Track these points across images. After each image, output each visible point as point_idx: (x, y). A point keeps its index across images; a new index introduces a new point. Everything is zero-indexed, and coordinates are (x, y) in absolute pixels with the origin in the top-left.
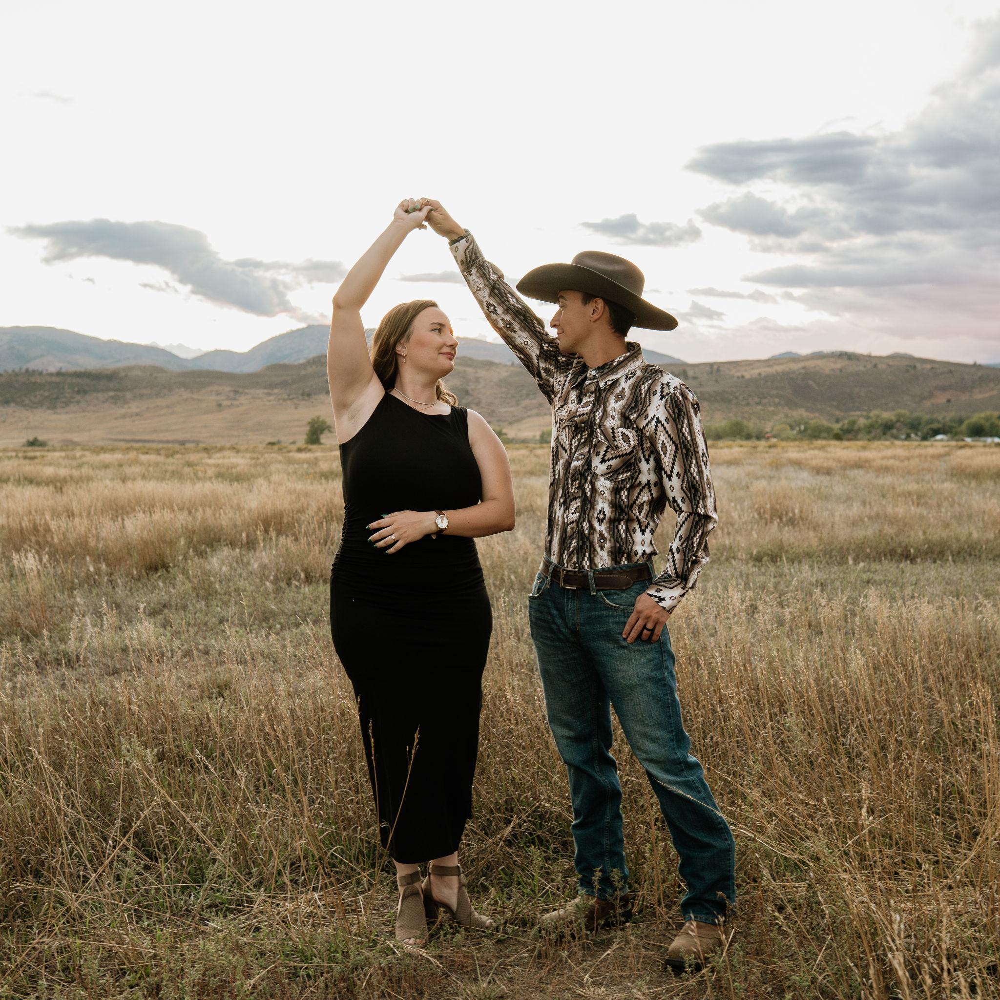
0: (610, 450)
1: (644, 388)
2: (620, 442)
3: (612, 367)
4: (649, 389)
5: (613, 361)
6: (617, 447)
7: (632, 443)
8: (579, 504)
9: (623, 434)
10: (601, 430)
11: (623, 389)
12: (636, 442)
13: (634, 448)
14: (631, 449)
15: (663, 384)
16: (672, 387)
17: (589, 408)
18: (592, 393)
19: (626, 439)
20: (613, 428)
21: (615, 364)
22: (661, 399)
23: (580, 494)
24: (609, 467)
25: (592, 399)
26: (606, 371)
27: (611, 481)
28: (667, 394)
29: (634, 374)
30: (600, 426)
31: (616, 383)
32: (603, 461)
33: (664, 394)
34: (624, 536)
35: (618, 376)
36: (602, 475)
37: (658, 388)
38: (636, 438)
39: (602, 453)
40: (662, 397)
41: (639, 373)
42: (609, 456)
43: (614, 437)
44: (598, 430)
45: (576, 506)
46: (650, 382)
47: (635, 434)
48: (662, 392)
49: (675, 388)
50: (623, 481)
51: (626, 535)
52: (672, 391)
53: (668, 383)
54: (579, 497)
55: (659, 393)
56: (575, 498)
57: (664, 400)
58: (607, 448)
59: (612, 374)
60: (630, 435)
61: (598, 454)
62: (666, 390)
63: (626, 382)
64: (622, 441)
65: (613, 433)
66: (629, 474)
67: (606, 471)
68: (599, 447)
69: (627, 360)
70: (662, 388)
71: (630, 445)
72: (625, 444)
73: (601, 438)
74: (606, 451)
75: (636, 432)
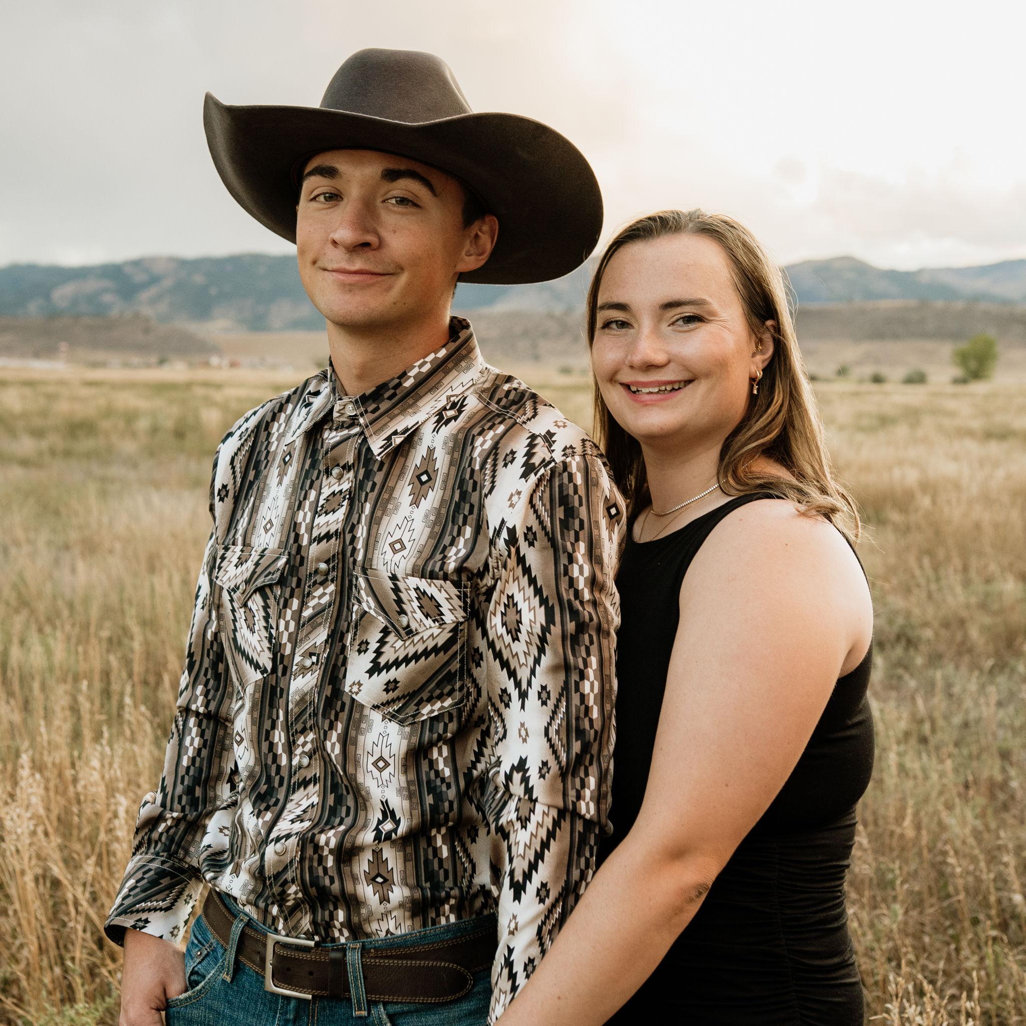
0: (391, 638)
1: (483, 444)
2: (415, 616)
3: (400, 393)
4: (495, 447)
5: (404, 375)
6: (409, 632)
7: (449, 618)
8: (315, 799)
9: (421, 594)
10: (367, 581)
11: (431, 451)
12: (460, 615)
13: (455, 630)
14: (446, 636)
15: (533, 437)
16: (558, 447)
17: (341, 514)
18: (347, 468)
19: (431, 608)
20: (394, 578)
21: (408, 384)
22: (525, 475)
23: (316, 770)
24: (391, 686)
25: (346, 486)
26: (384, 406)
27: (401, 722)
28: (544, 463)
29: (458, 406)
30: (364, 571)
31: (411, 437)
32: (375, 669)
33: (536, 460)
34: (445, 853)
35: (420, 417)
36: (375, 707)
37: (521, 447)
38: (457, 602)
39: (373, 646)
40: (529, 469)
41: (473, 404)
42: (388, 655)
43: (399, 602)
44: (362, 582)
45: (305, 804)
46: (501, 429)
47: (454, 591)
48: (529, 455)
49: (568, 451)
50: (434, 720)
51: (453, 851)
52: (558, 457)
53: (550, 434)
54: (315, 780)
55: (520, 459)
56: (305, 783)
57: (533, 479)
58: (385, 632)
59: (403, 412)
60: (441, 597)
61: (363, 648)
62: (541, 453)
63: (436, 430)
64: (419, 615)
65: (397, 590)
66: (448, 702)
67: (385, 697)
68: (365, 630)
69: (441, 368)
70: (531, 446)
71: (442, 624)
72: (429, 622)
73: (368, 604)
74: (382, 642)
75: (457, 584)
